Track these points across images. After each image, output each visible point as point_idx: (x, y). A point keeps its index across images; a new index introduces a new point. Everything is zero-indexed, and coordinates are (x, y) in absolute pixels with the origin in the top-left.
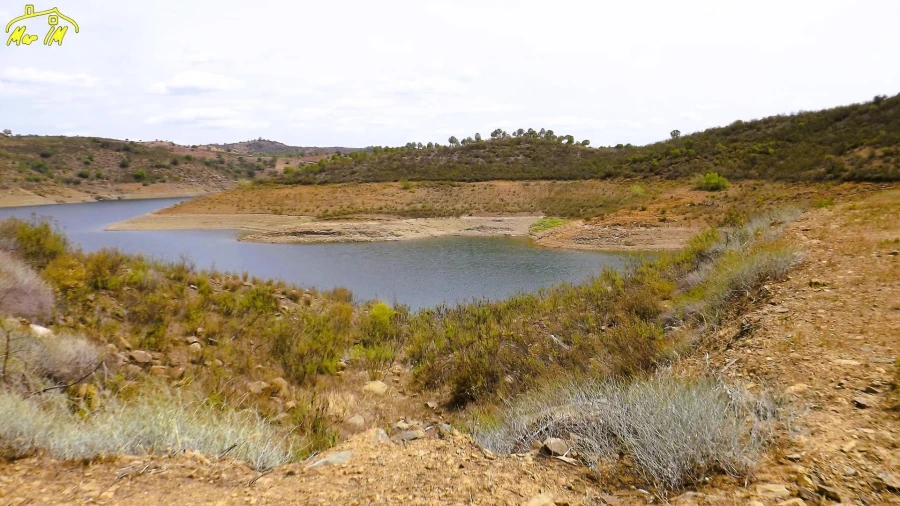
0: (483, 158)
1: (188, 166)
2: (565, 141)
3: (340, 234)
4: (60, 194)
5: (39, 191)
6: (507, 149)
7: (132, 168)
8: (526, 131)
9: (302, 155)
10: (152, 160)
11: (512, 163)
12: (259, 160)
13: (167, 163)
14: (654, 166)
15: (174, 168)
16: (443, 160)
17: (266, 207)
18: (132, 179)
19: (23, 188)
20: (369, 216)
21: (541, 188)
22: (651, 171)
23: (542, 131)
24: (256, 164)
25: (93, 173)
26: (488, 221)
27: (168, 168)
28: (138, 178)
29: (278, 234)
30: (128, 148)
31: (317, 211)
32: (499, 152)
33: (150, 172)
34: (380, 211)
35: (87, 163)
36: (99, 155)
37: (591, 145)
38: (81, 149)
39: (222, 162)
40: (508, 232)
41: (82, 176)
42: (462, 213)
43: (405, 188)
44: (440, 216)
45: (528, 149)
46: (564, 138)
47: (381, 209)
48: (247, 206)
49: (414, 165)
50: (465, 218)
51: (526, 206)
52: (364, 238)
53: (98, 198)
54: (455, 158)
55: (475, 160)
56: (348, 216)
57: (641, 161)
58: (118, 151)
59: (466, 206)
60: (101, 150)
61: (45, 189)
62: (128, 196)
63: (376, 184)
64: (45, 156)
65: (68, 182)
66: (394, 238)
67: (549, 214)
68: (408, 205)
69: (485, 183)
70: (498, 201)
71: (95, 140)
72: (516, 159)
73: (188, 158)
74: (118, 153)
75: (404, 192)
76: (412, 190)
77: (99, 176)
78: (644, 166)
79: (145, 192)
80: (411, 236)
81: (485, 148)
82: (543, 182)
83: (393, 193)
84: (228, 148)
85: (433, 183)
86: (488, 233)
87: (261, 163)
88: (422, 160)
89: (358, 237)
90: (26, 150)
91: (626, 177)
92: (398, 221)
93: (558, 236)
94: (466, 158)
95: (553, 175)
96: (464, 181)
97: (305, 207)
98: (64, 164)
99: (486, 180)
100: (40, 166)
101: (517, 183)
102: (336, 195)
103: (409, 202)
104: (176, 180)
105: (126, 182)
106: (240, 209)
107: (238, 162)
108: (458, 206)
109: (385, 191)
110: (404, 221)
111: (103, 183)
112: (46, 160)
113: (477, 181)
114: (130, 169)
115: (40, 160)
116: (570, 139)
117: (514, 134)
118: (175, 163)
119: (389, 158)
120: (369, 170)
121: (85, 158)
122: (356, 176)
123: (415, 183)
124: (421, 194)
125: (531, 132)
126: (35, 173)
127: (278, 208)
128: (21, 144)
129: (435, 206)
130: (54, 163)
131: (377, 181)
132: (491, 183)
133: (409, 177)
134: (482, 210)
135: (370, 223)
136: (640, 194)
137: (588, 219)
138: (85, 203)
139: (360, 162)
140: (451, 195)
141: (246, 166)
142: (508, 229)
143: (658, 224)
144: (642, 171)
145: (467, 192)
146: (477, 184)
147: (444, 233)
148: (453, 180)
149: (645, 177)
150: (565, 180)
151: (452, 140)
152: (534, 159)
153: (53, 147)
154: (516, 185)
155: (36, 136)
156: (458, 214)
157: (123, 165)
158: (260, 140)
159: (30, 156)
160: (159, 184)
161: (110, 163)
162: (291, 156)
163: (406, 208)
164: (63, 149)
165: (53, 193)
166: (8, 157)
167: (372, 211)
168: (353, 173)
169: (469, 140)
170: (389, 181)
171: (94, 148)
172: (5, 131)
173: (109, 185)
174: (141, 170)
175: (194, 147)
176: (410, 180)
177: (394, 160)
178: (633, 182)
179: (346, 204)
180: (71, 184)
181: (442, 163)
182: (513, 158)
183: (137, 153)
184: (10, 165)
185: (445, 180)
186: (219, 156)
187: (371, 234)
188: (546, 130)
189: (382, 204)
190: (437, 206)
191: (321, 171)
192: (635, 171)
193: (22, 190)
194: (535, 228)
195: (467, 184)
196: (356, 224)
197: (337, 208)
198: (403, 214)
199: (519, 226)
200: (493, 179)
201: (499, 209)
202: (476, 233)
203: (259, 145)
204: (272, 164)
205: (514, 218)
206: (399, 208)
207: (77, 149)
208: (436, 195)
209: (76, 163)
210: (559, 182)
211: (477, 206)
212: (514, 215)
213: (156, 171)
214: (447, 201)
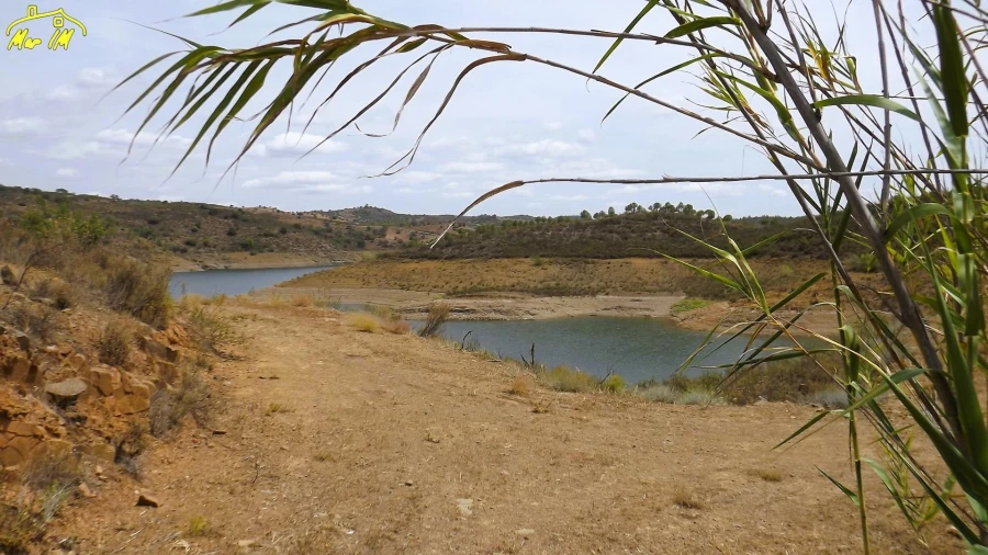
0: (618, 233)
1: (297, 235)
2: (706, 216)
3: (473, 311)
6: (642, 224)
7: (240, 236)
8: (663, 205)
9: (414, 224)
10: (259, 228)
11: (649, 239)
12: (369, 229)
13: (276, 231)
14: (804, 244)
15: (282, 236)
16: (575, 236)
17: (392, 282)
18: (240, 248)
20: (503, 294)
21: (681, 267)
22: (801, 249)
23: (681, 205)
24: (366, 233)
25: (200, 240)
26: (626, 300)
27: (276, 237)
28: (246, 247)
29: (412, 311)
30: (236, 216)
31: (447, 287)
32: (635, 227)
33: (258, 241)
34: (512, 288)
35: (194, 231)
36: (206, 223)
38: (189, 216)
39: (330, 231)
40: (647, 313)
41: (189, 243)
42: (598, 292)
43: (537, 265)
44: (575, 294)
45: (665, 224)
46: (701, 213)
47: (513, 286)
48: (373, 280)
49: (545, 240)
50: (601, 297)
51: (666, 286)
52: (499, 316)
53: (205, 267)
54: (588, 234)
55: (609, 236)
56: (482, 293)
57: (789, 238)
58: (226, 218)
59: (602, 284)
60: (209, 217)
62: (234, 266)
63: (506, 260)
64: (153, 222)
65: (175, 250)
66: (531, 317)
67: (690, 294)
68: (541, 282)
69: (621, 260)
70: (635, 280)
71: (203, 206)
72: (654, 236)
73: (297, 227)
74: (226, 221)
75: (535, 269)
76: (545, 267)
77: (206, 244)
78: (792, 244)
79: (252, 261)
80: (547, 315)
81: (619, 223)
83: (524, 270)
84: (333, 215)
85: (565, 260)
86: (626, 314)
87: (370, 233)
88: (553, 235)
89: (493, 315)
90: (134, 217)
91: (773, 255)
92: (533, 300)
93: (703, 318)
94: (598, 234)
95: (694, 253)
96: (599, 257)
97: (434, 283)
98: (172, 231)
99: (622, 257)
100: (148, 233)
101: (654, 261)
102: (464, 271)
103: (542, 279)
104: (284, 249)
105: (233, 251)
106: (366, 283)
107: (346, 231)
108: (594, 284)
110: (539, 299)
111: (210, 251)
112: (154, 227)
113: (612, 257)
114: (237, 237)
115: (147, 227)
116: (711, 214)
117: (650, 208)
118: (283, 232)
119: (519, 233)
120: (498, 245)
121: (193, 225)
122: (484, 252)
123: (547, 260)
124: (554, 271)
125: (669, 206)
126: (143, 240)
127: (405, 283)
128: (129, 210)
129: (570, 283)
130: (162, 229)
131: (508, 257)
132: (628, 260)
133: (541, 253)
134: (619, 289)
135: (505, 301)
136: (789, 274)
137: (733, 301)
138: (192, 272)
139: (487, 237)
140: (585, 272)
141: (354, 235)
142: (648, 309)
143: (810, 307)
144: (790, 249)
145: (603, 270)
146: (612, 260)
147: (580, 312)
148: (586, 257)
149: (794, 257)
150: (707, 258)
151: (584, 214)
152: (672, 236)
153: (162, 213)
154: (653, 263)
155: (138, 201)
156: (593, 293)
157: (231, 233)
158: (366, 207)
159: (138, 222)
160: (266, 254)
161: (216, 231)
162: (401, 225)
163: (540, 286)
164: (171, 216)
166: (117, 224)
167: (503, 289)
168: (482, 248)
169: (602, 213)
170: (520, 257)
171: (203, 215)
172: (113, 196)
173: (216, 254)
174: (248, 238)
175: (300, 214)
176: (542, 256)
177: (524, 235)
178: (782, 261)
179: (476, 280)
180: (178, 252)
181: (574, 238)
182: (649, 234)
183: (245, 221)
184: (119, 231)
185: (578, 256)
186: (327, 225)
187: (507, 313)
188: (685, 204)
189: (514, 281)
190: (572, 284)
191: (448, 246)
192: (782, 249)
194: (676, 308)
195: (601, 261)
196: (490, 302)
197: (467, 285)
198: (537, 292)
199: (660, 306)
200: (629, 256)
201: (637, 288)
202: (614, 313)
203: (365, 212)
204: (382, 233)
205: (653, 298)
206: (532, 286)
207: (185, 216)
208: (570, 272)
209: (184, 230)
210: (700, 260)
211: (613, 285)
212: (653, 295)
213: (264, 240)
214: (582, 279)
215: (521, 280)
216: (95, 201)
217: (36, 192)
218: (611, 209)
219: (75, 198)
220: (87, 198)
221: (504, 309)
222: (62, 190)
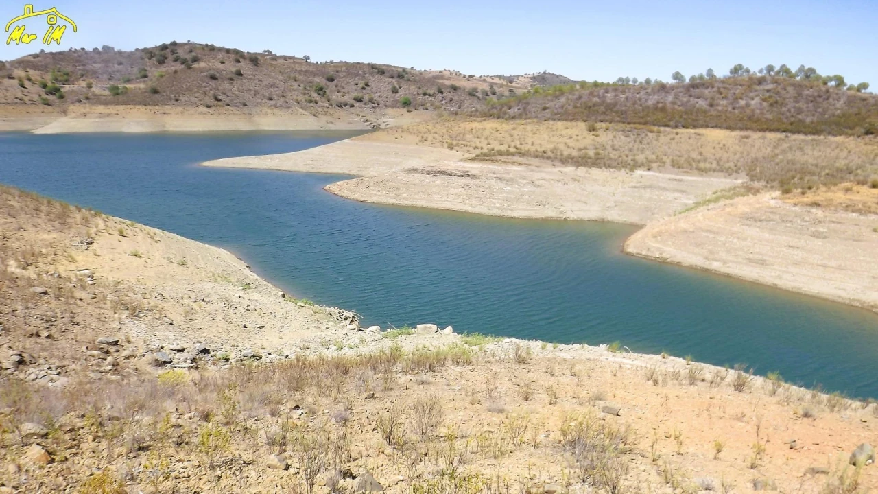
0: (706, 99)
1: (451, 95)
2: (833, 83)
3: (475, 177)
4: (332, 115)
5: (314, 112)
6: (740, 90)
7: (401, 94)
8: (777, 68)
10: (418, 88)
11: (740, 107)
13: (433, 91)
15: (438, 96)
16: (653, 100)
17: (446, 141)
18: (399, 104)
19: (301, 108)
20: (519, 161)
21: (762, 143)
23: (801, 69)
25: (366, 98)
26: (665, 179)
27: (432, 96)
28: (406, 104)
29: (415, 171)
30: (402, 75)
32: (729, 92)
33: (415, 99)
34: (542, 156)
35: (363, 88)
36: (375, 81)
37: (869, 90)
38: (360, 74)
41: (355, 99)
42: (640, 166)
43: (591, 130)
44: (610, 166)
45: (768, 91)
46: (830, 79)
47: (544, 152)
49: (615, 104)
50: (639, 172)
51: (731, 164)
54: (670, 98)
55: (694, 101)
56: (493, 158)
58: (392, 77)
59: (652, 157)
60: (377, 77)
61: (320, 110)
62: (392, 121)
63: (561, 124)
64: (331, 79)
65: (344, 105)
67: (753, 177)
68: (580, 150)
69: (692, 131)
70: (694, 155)
71: (373, 67)
72: (748, 105)
73: (455, 88)
74: (390, 80)
75: (585, 135)
76: (598, 133)
77: (371, 101)
81: (714, 87)
82: (772, 136)
83: (574, 135)
84: (512, 79)
85: (626, 126)
88: (627, 98)
90: (314, 74)
92: (550, 169)
94: (681, 98)
95: (789, 127)
96: (668, 126)
98: (344, 87)
99: (695, 127)
100: (321, 89)
101: (734, 133)
102: (514, 132)
103: (584, 146)
104: (438, 108)
105: (393, 108)
108: (641, 158)
109: (564, 132)
110: (556, 170)
111: (373, 107)
112: (328, 83)
113: (684, 127)
114: (398, 95)
115: (324, 84)
116: (840, 81)
117: (761, 71)
118: (440, 91)
120: (562, 107)
121: (361, 84)
122: (545, 112)
123: (604, 125)
124: (609, 137)
125: (785, 70)
126: (315, 96)
128: (311, 69)
130: (336, 86)
131: (564, 120)
132: (701, 130)
133: (602, 117)
134: (667, 164)
135: (515, 168)
137: (787, 192)
139: (558, 98)
140: (641, 142)
145: (664, 140)
146: (683, 130)
148: (653, 124)
150: (805, 133)
151: (677, 76)
152: (772, 104)
153: (337, 72)
154: (732, 136)
156: (635, 166)
157: (395, 91)
158: (545, 73)
159: (317, 80)
160: (421, 111)
161: (381, 87)
163: (575, 153)
164: (344, 74)
165: (326, 113)
168: (545, 109)
169: (701, 77)
170: (577, 120)
171: (371, 74)
172: (305, 57)
173: (378, 110)
174: (408, 96)
175: (471, 76)
176: (601, 121)
177: (594, 96)
179: (515, 144)
180: (346, 108)
181: (649, 103)
182: (743, 102)
183: (407, 80)
184: (296, 87)
185: (645, 123)
186: (493, 87)
189: (551, 146)
190: (614, 155)
193: (301, 110)
195: (668, 129)
196: (498, 168)
197: (503, 148)
198: (566, 160)
200: (706, 126)
203: (543, 78)
205: (700, 179)
206: (565, 153)
207: (357, 75)
208: (622, 140)
209: (354, 87)
210: (796, 136)
211: (665, 158)
212: (702, 175)
213: (420, 98)
214: (630, 150)
215: (561, 147)
216: (292, 61)
217: (236, 52)
218: (710, 72)
219: (275, 58)
220: (285, 58)
221: (508, 177)
222: (268, 51)
